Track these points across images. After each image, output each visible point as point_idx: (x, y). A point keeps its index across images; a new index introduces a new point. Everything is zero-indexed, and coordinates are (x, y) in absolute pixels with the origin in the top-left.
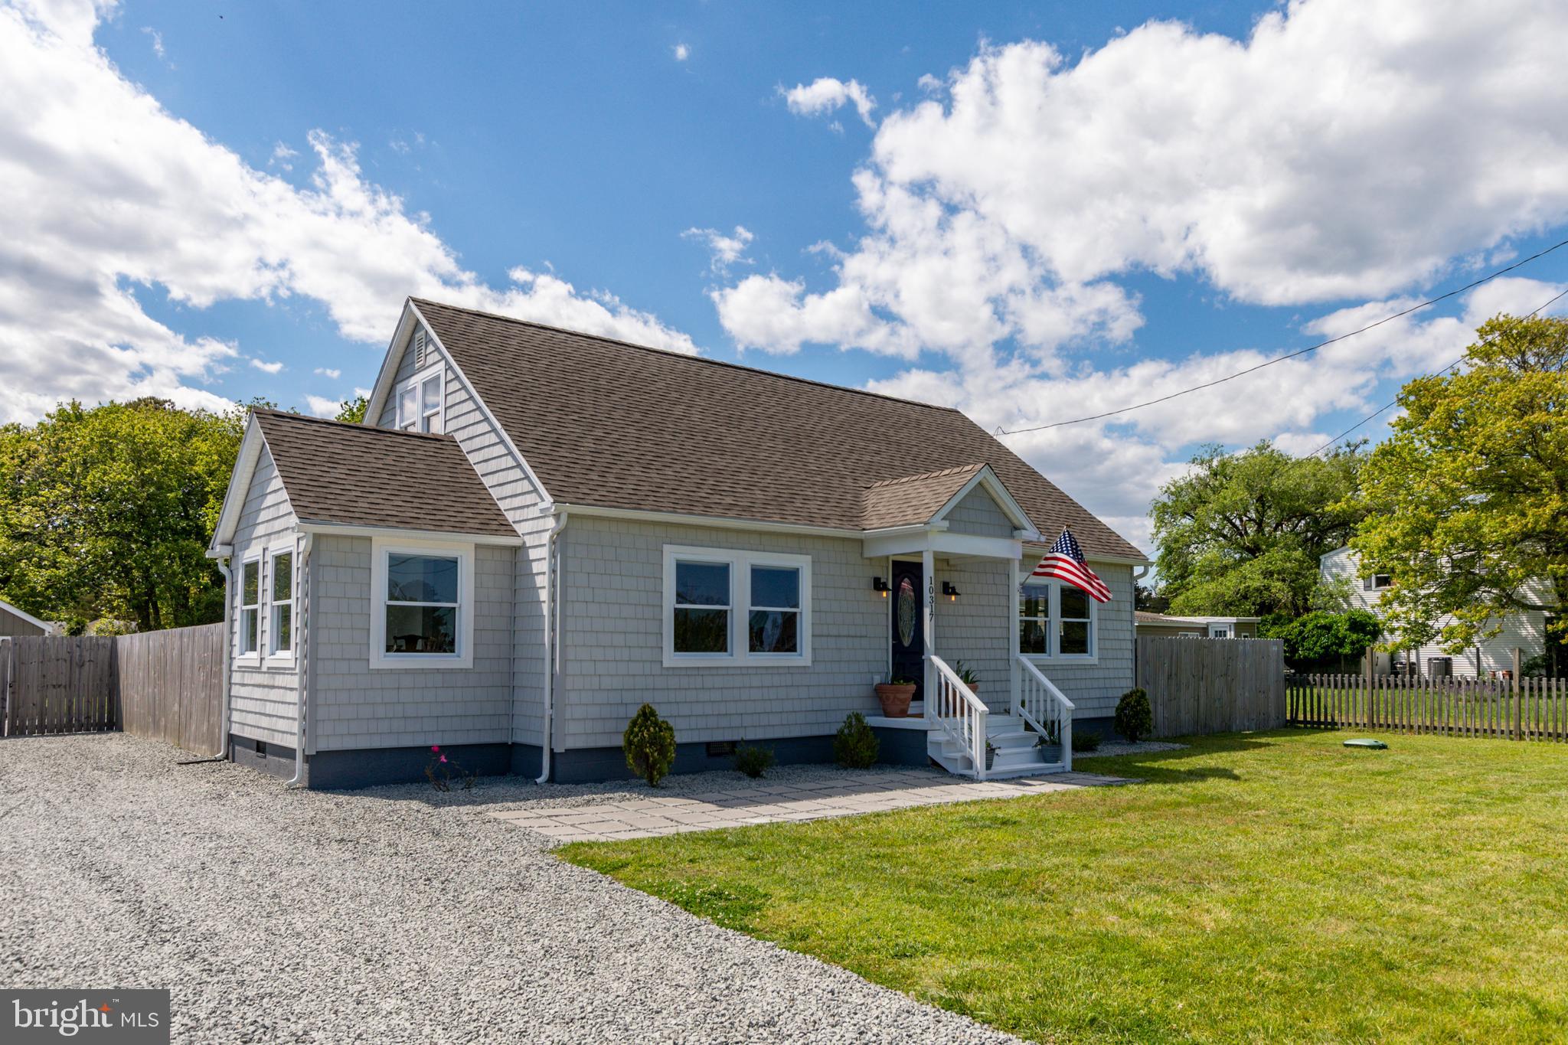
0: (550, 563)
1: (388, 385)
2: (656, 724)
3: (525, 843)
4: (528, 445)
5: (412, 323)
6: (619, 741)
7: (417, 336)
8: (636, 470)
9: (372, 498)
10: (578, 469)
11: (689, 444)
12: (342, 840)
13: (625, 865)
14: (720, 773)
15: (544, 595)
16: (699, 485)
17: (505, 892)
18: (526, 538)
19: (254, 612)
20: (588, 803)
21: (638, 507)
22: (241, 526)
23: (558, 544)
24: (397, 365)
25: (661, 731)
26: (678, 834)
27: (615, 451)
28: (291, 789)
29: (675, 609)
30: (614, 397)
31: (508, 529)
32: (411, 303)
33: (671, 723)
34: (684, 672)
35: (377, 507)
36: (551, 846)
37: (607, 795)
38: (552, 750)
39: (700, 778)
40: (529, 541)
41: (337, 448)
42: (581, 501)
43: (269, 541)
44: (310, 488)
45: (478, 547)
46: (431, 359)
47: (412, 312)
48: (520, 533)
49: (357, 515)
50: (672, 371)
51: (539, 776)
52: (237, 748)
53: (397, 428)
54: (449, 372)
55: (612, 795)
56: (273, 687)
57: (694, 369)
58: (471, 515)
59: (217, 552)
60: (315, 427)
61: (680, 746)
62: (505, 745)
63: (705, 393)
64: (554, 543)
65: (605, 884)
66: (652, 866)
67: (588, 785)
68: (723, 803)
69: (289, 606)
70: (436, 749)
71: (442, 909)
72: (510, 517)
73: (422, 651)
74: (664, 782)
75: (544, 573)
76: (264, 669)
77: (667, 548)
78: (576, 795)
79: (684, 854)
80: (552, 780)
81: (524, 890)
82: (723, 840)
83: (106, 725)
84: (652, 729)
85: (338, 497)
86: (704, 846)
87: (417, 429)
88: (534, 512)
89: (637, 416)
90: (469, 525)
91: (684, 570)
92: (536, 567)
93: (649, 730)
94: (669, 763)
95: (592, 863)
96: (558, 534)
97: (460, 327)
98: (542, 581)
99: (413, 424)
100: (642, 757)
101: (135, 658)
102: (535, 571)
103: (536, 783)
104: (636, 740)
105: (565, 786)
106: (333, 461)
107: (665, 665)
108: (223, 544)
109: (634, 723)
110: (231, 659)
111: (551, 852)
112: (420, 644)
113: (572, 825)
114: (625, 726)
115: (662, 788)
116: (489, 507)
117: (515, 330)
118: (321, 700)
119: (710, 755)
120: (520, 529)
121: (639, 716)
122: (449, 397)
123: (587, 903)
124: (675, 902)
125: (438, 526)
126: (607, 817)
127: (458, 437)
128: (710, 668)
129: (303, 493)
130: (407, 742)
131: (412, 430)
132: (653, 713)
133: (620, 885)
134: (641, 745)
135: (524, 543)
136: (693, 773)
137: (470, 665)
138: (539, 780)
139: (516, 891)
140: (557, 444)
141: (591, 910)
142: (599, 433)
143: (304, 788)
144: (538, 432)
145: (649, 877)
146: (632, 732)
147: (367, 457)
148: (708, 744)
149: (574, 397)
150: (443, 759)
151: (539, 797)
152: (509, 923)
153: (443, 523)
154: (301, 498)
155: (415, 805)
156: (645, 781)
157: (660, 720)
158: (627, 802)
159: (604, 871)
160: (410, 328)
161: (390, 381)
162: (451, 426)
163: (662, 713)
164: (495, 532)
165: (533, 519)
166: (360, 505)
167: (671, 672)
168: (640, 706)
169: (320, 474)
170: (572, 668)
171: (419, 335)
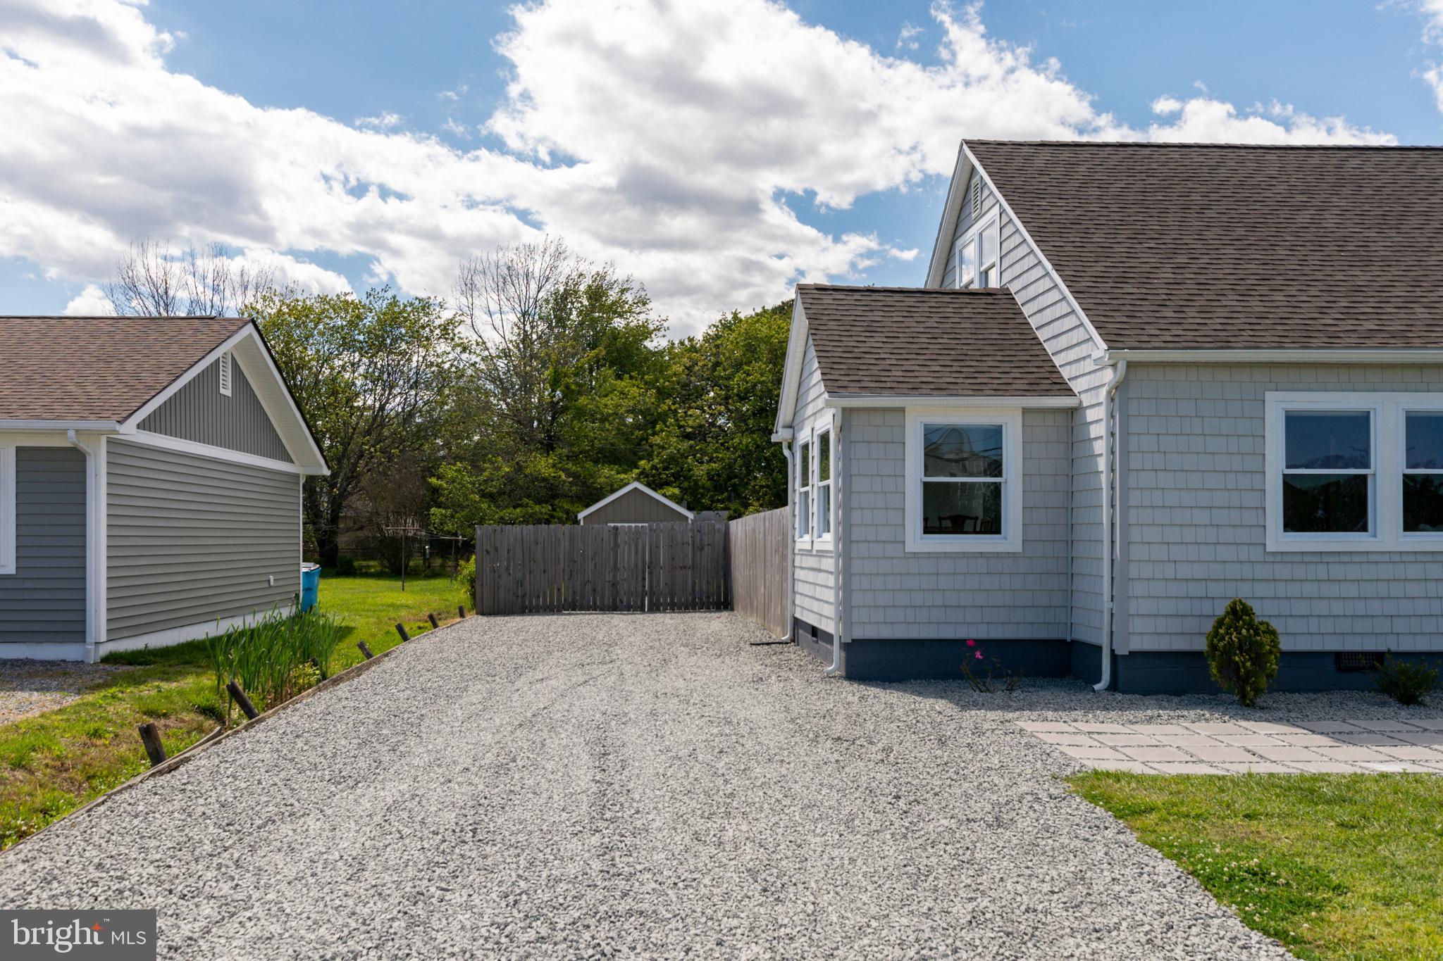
0: (1108, 424)
1: (948, 244)
2: (1250, 625)
3: (1039, 765)
4: (1082, 285)
5: (968, 169)
6: (1201, 645)
7: (973, 182)
8: (1231, 300)
9: (907, 365)
10: (1146, 306)
11: (1314, 259)
12: (839, 738)
13: (1150, 810)
14: (1356, 695)
15: (1102, 464)
16: (1322, 311)
17: (974, 826)
18: (1083, 397)
19: (807, 493)
20: (1150, 720)
21: (1226, 345)
22: (798, 408)
23: (1117, 400)
24: (956, 219)
25: (1257, 634)
26: (1250, 775)
27: (1201, 279)
28: (829, 677)
29: (1285, 476)
30: (1209, 213)
31: (1063, 388)
32: (965, 147)
33: (1276, 625)
34: (1299, 558)
35: (912, 374)
36: (1069, 771)
37: (1179, 712)
38: (1112, 651)
39: (1323, 698)
40: (1086, 400)
41: (877, 316)
42: (1144, 345)
43: (815, 420)
44: (843, 361)
45: (1026, 411)
46: (986, 205)
47: (966, 157)
48: (1076, 392)
49: (888, 385)
50: (1299, 169)
51: (1098, 680)
52: (800, 631)
53: (957, 287)
54: (1003, 215)
55: (1185, 713)
56: (820, 570)
57: (1334, 161)
58: (1019, 376)
59: (780, 435)
60: (857, 296)
61: (1284, 654)
62: (1064, 641)
63: (1347, 190)
64: (1112, 400)
65: (1109, 834)
66: (1188, 816)
67: (1160, 697)
68: (1342, 737)
69: (828, 487)
70: (972, 644)
71: (889, 836)
72: (1066, 373)
73: (971, 533)
74: (1259, 701)
75: (1101, 437)
76: (814, 553)
77: (1271, 397)
78: (1137, 709)
79: (1241, 805)
80: (1113, 687)
81: (999, 826)
82: (1312, 791)
83: (722, 604)
84: (1244, 631)
85: (871, 367)
86: (1278, 796)
87: (975, 286)
88: (1088, 366)
89: (1241, 231)
90: (1014, 387)
91: (1297, 424)
92: (1095, 431)
93: (1240, 633)
94: (1269, 676)
95: (1107, 802)
96: (1116, 388)
97: (1019, 162)
98: (1100, 447)
99: (972, 282)
100: (1228, 666)
101: (739, 540)
102: (1092, 436)
103: (1094, 691)
104: (1221, 644)
105: (1128, 697)
106: (871, 330)
107: (1268, 549)
108: (785, 427)
109: (1220, 623)
110: (794, 541)
111: (1067, 779)
112: (969, 524)
113: (1113, 748)
114: (1208, 626)
115: (1262, 708)
116: (1041, 364)
117: (1085, 154)
118: (855, 585)
119: (1340, 669)
120: (1076, 386)
121: (1228, 613)
122: (1004, 245)
123: (1072, 856)
124: (1194, 873)
125: (978, 390)
126: (1165, 740)
127: (1013, 288)
128: (1339, 553)
129: (836, 366)
130: (947, 633)
131: (972, 287)
132: (1247, 611)
133: (1131, 837)
134: (1228, 651)
135: (1081, 402)
136: (1315, 692)
137: (1020, 549)
138: (1097, 687)
139: (989, 826)
140: (1123, 279)
141: (1067, 870)
142: (1182, 259)
143: (841, 677)
144: (1099, 268)
145: (1177, 832)
146: (1216, 634)
147: (909, 321)
148: (1338, 656)
149: (1153, 221)
150: (978, 655)
151: (1089, 708)
152: (954, 868)
153: (984, 387)
154: (833, 372)
155: (941, 704)
156: (1236, 698)
157: (1257, 620)
158: (1203, 724)
159: (1119, 815)
160: (967, 175)
161: (949, 238)
162: (1007, 276)
163: (1261, 611)
164: (1046, 393)
165: (1089, 373)
166: (894, 373)
167: (1278, 558)
168: (1229, 602)
169: (855, 344)
170: (1137, 552)
171: (976, 180)
